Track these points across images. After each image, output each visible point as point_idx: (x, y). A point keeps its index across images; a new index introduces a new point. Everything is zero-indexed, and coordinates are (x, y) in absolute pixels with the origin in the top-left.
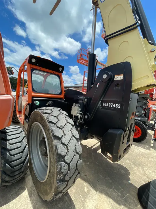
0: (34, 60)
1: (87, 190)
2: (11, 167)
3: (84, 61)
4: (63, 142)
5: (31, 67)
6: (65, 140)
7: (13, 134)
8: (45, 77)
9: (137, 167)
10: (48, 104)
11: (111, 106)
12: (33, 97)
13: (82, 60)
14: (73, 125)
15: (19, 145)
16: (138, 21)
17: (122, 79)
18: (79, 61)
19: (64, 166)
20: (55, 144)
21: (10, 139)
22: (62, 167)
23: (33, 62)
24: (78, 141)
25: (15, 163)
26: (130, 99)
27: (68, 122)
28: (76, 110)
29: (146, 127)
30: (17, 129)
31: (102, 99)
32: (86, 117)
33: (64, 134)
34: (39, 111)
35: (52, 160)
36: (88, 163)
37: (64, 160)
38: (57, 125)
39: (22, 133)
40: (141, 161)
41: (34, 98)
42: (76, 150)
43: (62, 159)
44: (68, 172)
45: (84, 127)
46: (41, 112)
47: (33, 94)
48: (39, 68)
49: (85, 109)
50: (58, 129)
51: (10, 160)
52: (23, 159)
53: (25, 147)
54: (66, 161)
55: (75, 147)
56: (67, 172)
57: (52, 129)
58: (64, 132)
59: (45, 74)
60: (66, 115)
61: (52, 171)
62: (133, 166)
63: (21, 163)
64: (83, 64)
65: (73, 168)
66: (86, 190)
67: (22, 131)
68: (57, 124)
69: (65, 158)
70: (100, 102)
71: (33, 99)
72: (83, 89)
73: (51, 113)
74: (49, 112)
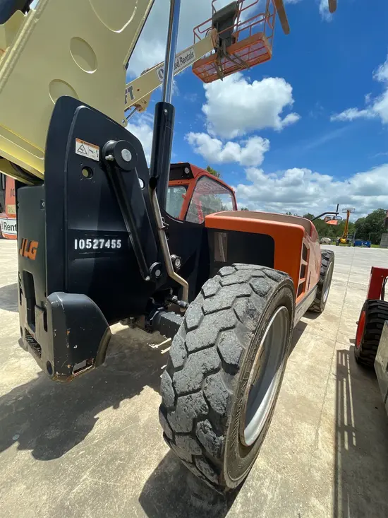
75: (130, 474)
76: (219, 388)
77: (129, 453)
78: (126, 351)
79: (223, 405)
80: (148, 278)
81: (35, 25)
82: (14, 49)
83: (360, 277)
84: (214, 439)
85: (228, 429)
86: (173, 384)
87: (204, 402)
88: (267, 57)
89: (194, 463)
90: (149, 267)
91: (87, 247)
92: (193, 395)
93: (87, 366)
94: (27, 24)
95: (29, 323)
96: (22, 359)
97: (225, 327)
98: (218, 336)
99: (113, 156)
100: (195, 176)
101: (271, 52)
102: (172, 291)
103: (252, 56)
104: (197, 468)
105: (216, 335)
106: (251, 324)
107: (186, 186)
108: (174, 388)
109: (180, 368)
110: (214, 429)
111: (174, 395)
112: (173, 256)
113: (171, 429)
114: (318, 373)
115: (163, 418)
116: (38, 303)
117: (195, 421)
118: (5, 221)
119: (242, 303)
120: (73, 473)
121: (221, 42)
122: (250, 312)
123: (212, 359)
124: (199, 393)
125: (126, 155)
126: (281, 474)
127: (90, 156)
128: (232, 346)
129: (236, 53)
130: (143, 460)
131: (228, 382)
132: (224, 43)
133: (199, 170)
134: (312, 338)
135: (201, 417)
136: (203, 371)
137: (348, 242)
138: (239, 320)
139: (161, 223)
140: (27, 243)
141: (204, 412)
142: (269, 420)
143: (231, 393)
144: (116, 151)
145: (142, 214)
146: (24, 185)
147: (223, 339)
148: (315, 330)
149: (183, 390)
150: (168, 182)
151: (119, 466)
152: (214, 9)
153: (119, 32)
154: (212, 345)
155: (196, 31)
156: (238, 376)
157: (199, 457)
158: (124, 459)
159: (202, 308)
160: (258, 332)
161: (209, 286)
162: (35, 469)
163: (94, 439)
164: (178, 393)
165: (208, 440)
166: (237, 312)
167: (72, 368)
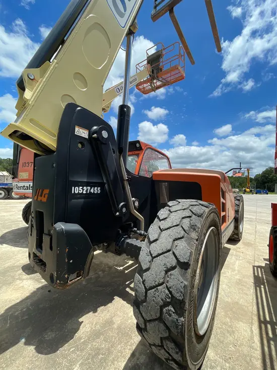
75: (111, 365)
76: (177, 280)
77: (109, 349)
78: (100, 273)
79: (181, 292)
80: (118, 214)
81: (56, 68)
82: (44, 80)
83: (265, 215)
84: (177, 320)
85: (187, 312)
86: (143, 282)
87: (167, 292)
88: (182, 78)
89: (162, 346)
90: (118, 206)
91: (80, 192)
92: (159, 288)
93: (78, 277)
94: (52, 67)
95: (37, 248)
96: (25, 281)
97: (177, 237)
98: (172, 244)
99: (97, 135)
100: (143, 148)
101: (184, 75)
102: (132, 225)
103: (172, 78)
104: (165, 349)
105: (171, 243)
106: (194, 235)
107: (138, 155)
108: (144, 284)
109: (148, 269)
110: (176, 312)
111: (145, 290)
112: (133, 199)
113: (143, 318)
114: (245, 284)
115: (137, 310)
116: (46, 231)
117: (162, 307)
118: (16, 184)
119: (186, 222)
120: (66, 365)
121: (153, 71)
122: (193, 227)
123: (170, 260)
124: (163, 286)
125: (105, 134)
126: (229, 363)
127: (83, 135)
128: (183, 250)
129: (163, 77)
130: (119, 354)
131: (183, 275)
132: (155, 71)
133: (146, 144)
134: (237, 259)
135: (166, 304)
136: (165, 269)
137: (251, 191)
138: (186, 232)
139: (126, 177)
140: (40, 191)
141: (168, 300)
142: (213, 319)
143: (186, 283)
144: (99, 132)
145: (114, 170)
146: (39, 155)
147: (176, 246)
148: (238, 253)
149: (152, 285)
150: (128, 153)
151: (102, 359)
152: (147, 54)
153: (100, 68)
154: (169, 251)
155: (137, 66)
156: (189, 271)
157: (166, 338)
158: (105, 353)
159: (159, 227)
160: (200, 240)
161: (162, 213)
162: (37, 363)
163: (81, 338)
164: (148, 288)
165: (173, 321)
166: (184, 227)
167: (68, 278)
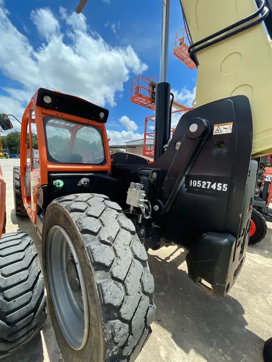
0: (48, 100)
1: (165, 352)
2: (8, 323)
3: (144, 100)
4: (115, 275)
5: (43, 113)
6: (118, 271)
7: (10, 252)
8: (74, 132)
9: (254, 297)
10: (80, 185)
11: (208, 188)
12: (49, 172)
13: (139, 98)
14: (132, 233)
15: (23, 275)
16: (263, 8)
17: (231, 132)
18: (135, 99)
19: (120, 329)
20: (98, 282)
21: (3, 264)
22: (116, 330)
23: (46, 104)
24: (145, 266)
25: (16, 315)
26: (249, 174)
27: (122, 228)
28: (136, 196)
29: (264, 218)
30: (20, 241)
31: (187, 173)
32: (157, 208)
33: (117, 256)
34: (61, 204)
35: (93, 313)
36: (162, 294)
37: (119, 314)
38: (99, 237)
39: (30, 247)
40: (259, 283)
41: (53, 174)
42: (143, 287)
43: (115, 314)
44: (130, 339)
45: (152, 226)
46: (66, 207)
47: (50, 166)
48: (60, 114)
49: (153, 194)
50: (103, 245)
51: (5, 310)
52: (33, 303)
53: (37, 278)
54: (124, 316)
55: (140, 281)
56: (127, 339)
57: (89, 248)
58: (115, 250)
59: (73, 125)
60: (119, 211)
61: (93, 337)
62: (246, 294)
63: (30, 313)
64: (142, 104)
65: (138, 328)
66: (163, 354)
67: (29, 244)
68: (100, 234)
69: (122, 310)
70: (184, 178)
71: (50, 177)
72: (144, 151)
73: (87, 208)
74: (82, 206)
